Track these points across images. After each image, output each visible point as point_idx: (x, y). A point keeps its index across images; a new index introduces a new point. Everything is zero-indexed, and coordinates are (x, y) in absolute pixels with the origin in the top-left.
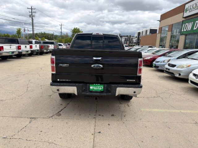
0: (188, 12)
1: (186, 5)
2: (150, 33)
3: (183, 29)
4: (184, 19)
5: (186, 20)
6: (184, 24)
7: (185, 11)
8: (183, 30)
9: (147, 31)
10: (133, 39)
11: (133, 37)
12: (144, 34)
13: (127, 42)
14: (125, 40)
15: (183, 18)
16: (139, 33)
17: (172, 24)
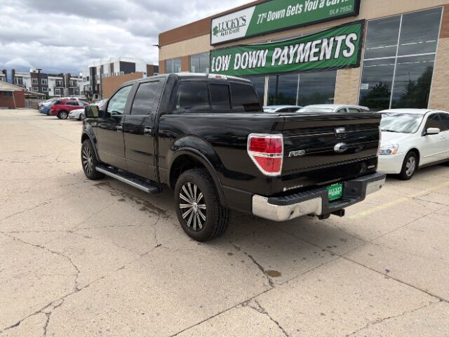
0: (219, 34)
1: (214, 21)
2: (121, 70)
3: (212, 67)
4: (212, 48)
5: (217, 50)
6: (214, 58)
7: (213, 33)
8: (214, 68)
9: (112, 66)
10: (78, 83)
11: (77, 77)
12: (106, 71)
13: (62, 89)
14: (58, 85)
15: (211, 45)
16: (93, 70)
17: (188, 54)
